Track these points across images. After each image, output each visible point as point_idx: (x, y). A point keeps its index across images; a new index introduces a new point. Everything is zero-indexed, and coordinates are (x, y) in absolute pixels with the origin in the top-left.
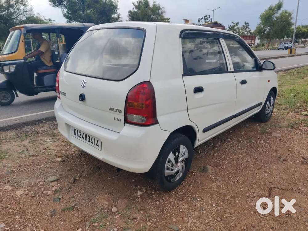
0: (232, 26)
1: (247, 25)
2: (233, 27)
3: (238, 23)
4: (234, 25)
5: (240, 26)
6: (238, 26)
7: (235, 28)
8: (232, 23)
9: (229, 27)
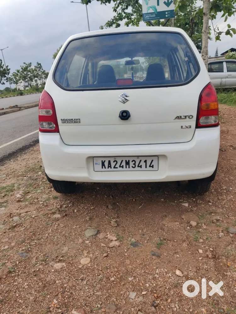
0: (24, 67)
1: (39, 66)
2: (27, 68)
3: (30, 63)
4: (26, 65)
5: (33, 67)
6: (31, 67)
7: (28, 69)
8: (24, 63)
9: (22, 68)
